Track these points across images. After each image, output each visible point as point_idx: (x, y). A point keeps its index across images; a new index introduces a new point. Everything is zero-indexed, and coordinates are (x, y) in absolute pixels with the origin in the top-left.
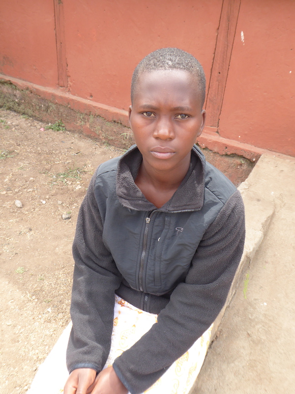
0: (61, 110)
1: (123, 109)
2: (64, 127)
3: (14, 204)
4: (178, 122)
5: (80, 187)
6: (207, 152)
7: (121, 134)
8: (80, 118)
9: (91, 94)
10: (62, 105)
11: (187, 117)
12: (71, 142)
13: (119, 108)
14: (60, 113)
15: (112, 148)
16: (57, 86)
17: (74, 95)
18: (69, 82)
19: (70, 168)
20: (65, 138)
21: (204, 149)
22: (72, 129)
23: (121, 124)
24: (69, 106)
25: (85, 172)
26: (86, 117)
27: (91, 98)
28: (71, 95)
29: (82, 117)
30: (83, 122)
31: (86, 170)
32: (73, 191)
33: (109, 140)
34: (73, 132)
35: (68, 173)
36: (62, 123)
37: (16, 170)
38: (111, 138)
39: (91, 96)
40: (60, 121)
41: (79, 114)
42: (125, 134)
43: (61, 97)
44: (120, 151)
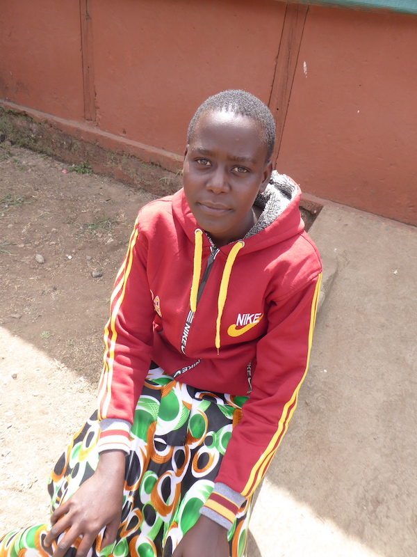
3: (34, 259)
5: (113, 240)
8: (110, 159)
9: (124, 130)
10: (88, 142)
12: (99, 187)
14: (86, 152)
16: (83, 119)
17: (104, 130)
18: (98, 115)
19: (99, 218)
20: (92, 182)
22: (101, 171)
24: (97, 144)
25: (118, 223)
26: (118, 158)
27: (124, 135)
28: (99, 130)
29: (112, 157)
30: (114, 163)
31: (119, 220)
32: (104, 244)
34: (101, 174)
35: (98, 224)
36: (89, 165)
37: (34, 219)
40: (85, 162)
41: (109, 154)
43: (88, 133)
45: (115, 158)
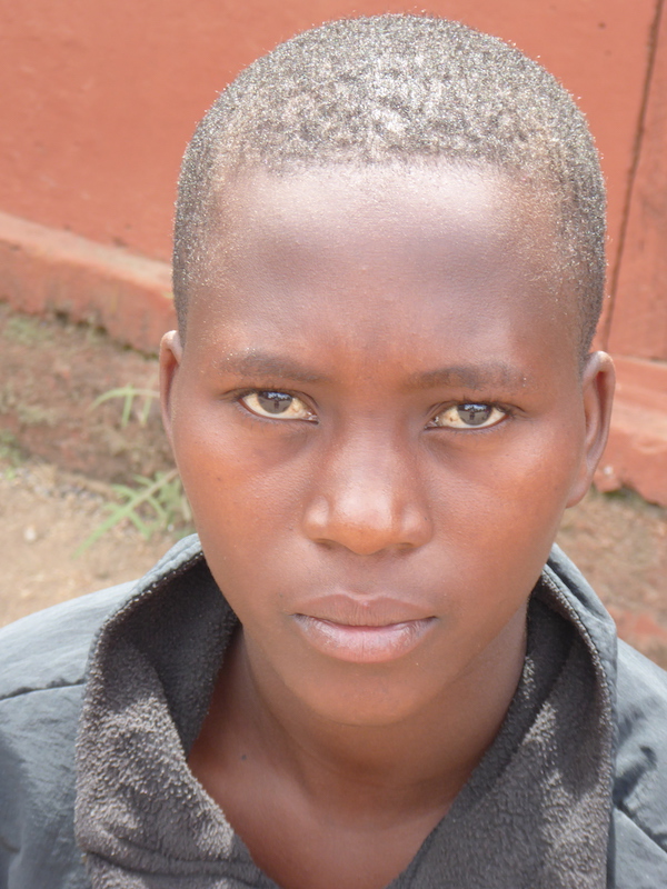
1: (119, 242)
4: (446, 449)
6: (629, 514)
7: (97, 392)
11: (496, 415)
13: (94, 235)
15: (41, 476)
21: (611, 495)
23: (102, 330)
33: (24, 428)
38: (36, 413)
42: (127, 392)
44: (93, 494)
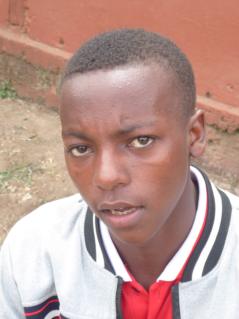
0: (12, 64)
2: (14, 91)
5: (30, 197)
8: (41, 78)
9: (61, 39)
10: (12, 55)
12: (23, 117)
14: (9, 68)
16: (7, 23)
17: (34, 39)
18: (27, 18)
19: (16, 163)
20: (14, 110)
22: (27, 95)
24: (24, 57)
25: (42, 171)
26: (52, 77)
27: (61, 46)
28: (28, 39)
29: (44, 76)
30: (45, 85)
31: (43, 167)
32: (17, 202)
34: (28, 100)
35: (12, 172)
36: (12, 86)
39: (62, 42)
40: (7, 82)
41: (39, 72)
43: (12, 43)
45: (47, 78)
